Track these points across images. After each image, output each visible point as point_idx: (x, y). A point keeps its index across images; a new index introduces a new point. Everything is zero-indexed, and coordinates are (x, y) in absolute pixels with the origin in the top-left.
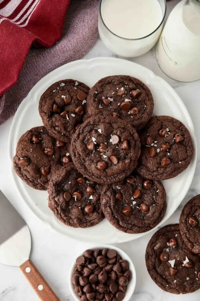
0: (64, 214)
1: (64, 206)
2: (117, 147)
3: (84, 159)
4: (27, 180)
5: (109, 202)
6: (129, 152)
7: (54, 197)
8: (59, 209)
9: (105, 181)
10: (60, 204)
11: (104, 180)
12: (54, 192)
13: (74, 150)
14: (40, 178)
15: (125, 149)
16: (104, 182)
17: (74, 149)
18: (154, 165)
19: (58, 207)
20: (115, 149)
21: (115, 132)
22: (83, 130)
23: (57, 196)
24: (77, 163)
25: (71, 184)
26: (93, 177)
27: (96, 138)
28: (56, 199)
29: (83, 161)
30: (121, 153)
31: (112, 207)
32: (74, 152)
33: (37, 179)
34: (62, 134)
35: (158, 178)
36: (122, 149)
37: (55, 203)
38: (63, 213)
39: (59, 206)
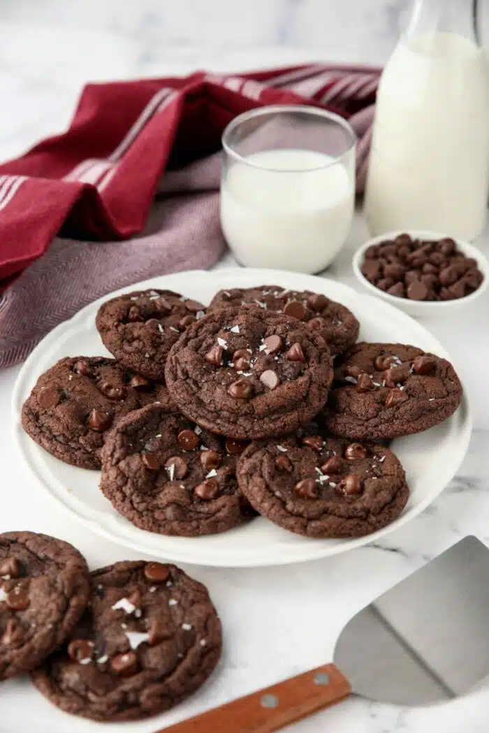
0: (140, 497)
1: (140, 481)
2: (276, 358)
3: (196, 383)
4: (52, 439)
5: (258, 469)
6: (307, 367)
7: (118, 461)
8: (128, 490)
9: (247, 430)
10: (131, 475)
11: (244, 428)
12: (117, 447)
13: (175, 368)
14: (85, 435)
15: (296, 358)
16: (246, 432)
17: (173, 367)
18: (369, 405)
19: (126, 483)
20: (272, 360)
21: (271, 329)
22: (197, 331)
23: (124, 459)
24: (179, 391)
25: (162, 440)
26: (219, 421)
27: (227, 340)
28: (122, 464)
29: (195, 388)
30: (286, 370)
31: (266, 477)
32: (173, 373)
33: (78, 437)
34: (147, 356)
35: (381, 431)
36: (289, 359)
37: (119, 472)
38: (138, 496)
39: (129, 480)
